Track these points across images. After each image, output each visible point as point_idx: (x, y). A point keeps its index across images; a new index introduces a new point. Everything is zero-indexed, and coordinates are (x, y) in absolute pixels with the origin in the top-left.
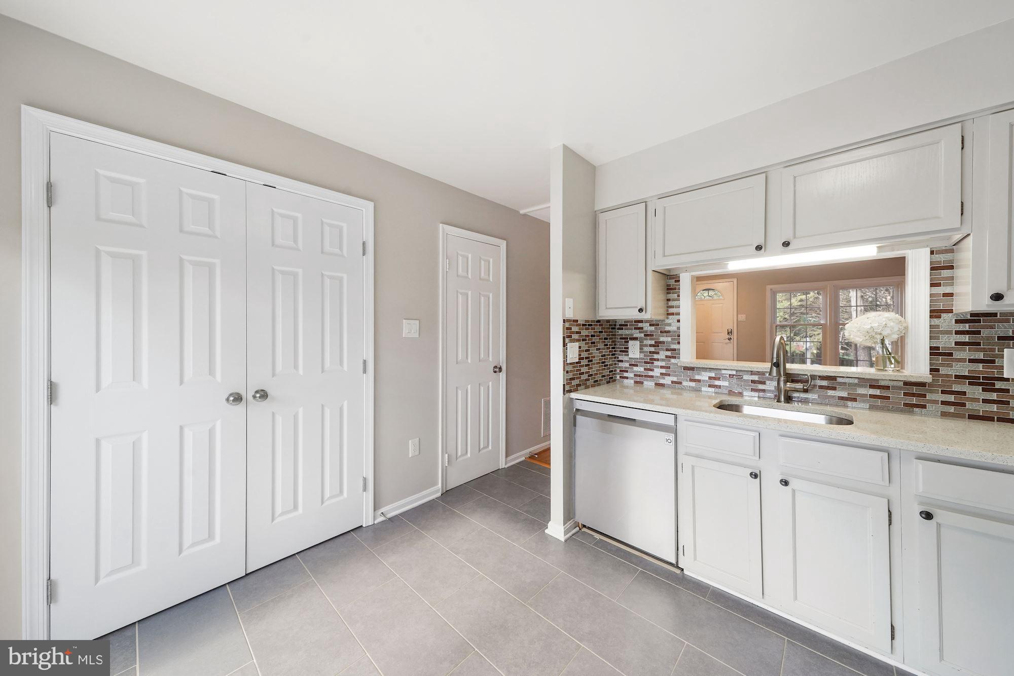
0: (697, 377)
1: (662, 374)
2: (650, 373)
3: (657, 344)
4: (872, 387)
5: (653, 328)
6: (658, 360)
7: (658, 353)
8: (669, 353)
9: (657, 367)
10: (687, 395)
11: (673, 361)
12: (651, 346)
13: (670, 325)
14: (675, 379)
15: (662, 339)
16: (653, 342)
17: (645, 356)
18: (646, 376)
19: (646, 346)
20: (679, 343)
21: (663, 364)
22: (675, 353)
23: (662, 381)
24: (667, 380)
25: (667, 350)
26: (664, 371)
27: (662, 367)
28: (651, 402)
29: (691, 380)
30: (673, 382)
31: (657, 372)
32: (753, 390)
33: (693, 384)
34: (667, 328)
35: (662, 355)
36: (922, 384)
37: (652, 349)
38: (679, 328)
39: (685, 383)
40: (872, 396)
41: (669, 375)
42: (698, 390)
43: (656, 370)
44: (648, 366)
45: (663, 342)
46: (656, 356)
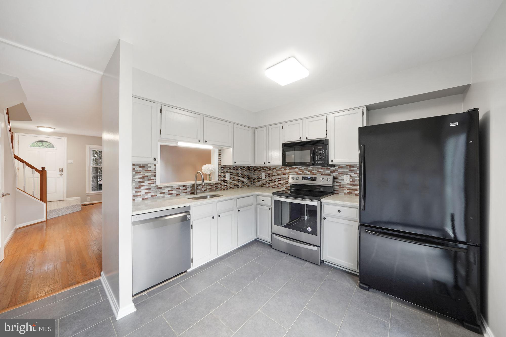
0: (163, 191)
1: (146, 193)
2: (139, 194)
3: (143, 177)
4: (210, 185)
5: (141, 169)
6: (143, 186)
7: (144, 182)
8: (150, 182)
9: (143, 189)
10: (159, 201)
11: (152, 185)
12: (140, 178)
13: (150, 167)
14: (153, 194)
15: (146, 174)
16: (141, 176)
17: (135, 184)
18: (137, 196)
19: (137, 178)
20: (155, 176)
21: (147, 187)
22: (153, 181)
23: (146, 197)
24: (149, 196)
25: (149, 180)
26: (147, 191)
27: (146, 189)
28: (140, 209)
29: (161, 193)
30: (152, 196)
31: (143, 192)
32: (184, 193)
33: (162, 195)
34: (149, 169)
35: (146, 182)
36: (217, 183)
37: (140, 180)
38: (155, 169)
39: (158, 195)
40: (210, 188)
41: (150, 193)
42: (164, 197)
43: (142, 191)
44: (138, 190)
45: (147, 176)
46: (142, 184)
